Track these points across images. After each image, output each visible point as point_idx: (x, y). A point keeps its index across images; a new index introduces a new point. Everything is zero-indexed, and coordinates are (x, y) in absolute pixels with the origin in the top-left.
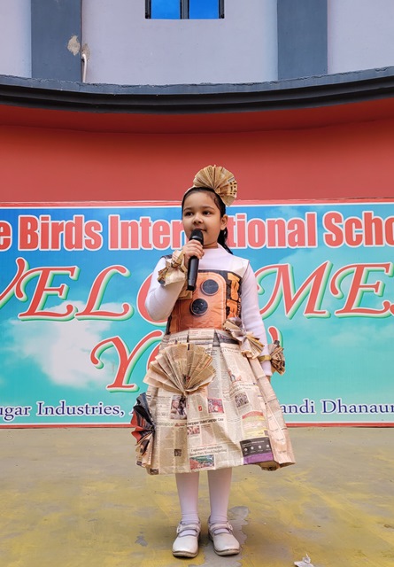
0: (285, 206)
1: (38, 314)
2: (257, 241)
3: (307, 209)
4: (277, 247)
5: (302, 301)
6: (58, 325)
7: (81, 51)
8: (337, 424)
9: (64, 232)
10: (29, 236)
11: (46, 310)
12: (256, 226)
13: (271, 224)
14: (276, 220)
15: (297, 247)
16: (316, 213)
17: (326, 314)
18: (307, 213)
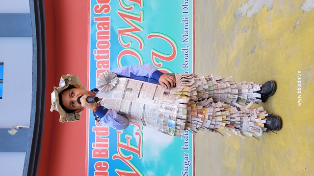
0: (90, 31)
1: (139, 149)
2: (107, 45)
3: (92, 21)
4: (110, 35)
5: (135, 24)
6: (145, 139)
7: (16, 129)
8: (194, 7)
9: (101, 136)
10: (102, 153)
11: (138, 145)
12: (100, 45)
13: (99, 38)
14: (97, 36)
15: (110, 26)
16: (94, 17)
17: (142, 12)
18: (94, 21)
